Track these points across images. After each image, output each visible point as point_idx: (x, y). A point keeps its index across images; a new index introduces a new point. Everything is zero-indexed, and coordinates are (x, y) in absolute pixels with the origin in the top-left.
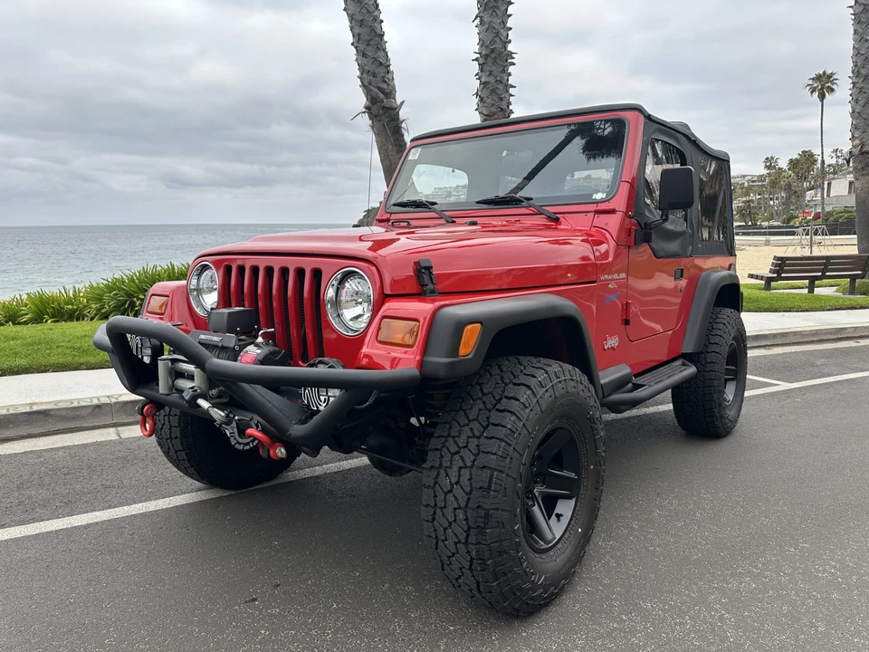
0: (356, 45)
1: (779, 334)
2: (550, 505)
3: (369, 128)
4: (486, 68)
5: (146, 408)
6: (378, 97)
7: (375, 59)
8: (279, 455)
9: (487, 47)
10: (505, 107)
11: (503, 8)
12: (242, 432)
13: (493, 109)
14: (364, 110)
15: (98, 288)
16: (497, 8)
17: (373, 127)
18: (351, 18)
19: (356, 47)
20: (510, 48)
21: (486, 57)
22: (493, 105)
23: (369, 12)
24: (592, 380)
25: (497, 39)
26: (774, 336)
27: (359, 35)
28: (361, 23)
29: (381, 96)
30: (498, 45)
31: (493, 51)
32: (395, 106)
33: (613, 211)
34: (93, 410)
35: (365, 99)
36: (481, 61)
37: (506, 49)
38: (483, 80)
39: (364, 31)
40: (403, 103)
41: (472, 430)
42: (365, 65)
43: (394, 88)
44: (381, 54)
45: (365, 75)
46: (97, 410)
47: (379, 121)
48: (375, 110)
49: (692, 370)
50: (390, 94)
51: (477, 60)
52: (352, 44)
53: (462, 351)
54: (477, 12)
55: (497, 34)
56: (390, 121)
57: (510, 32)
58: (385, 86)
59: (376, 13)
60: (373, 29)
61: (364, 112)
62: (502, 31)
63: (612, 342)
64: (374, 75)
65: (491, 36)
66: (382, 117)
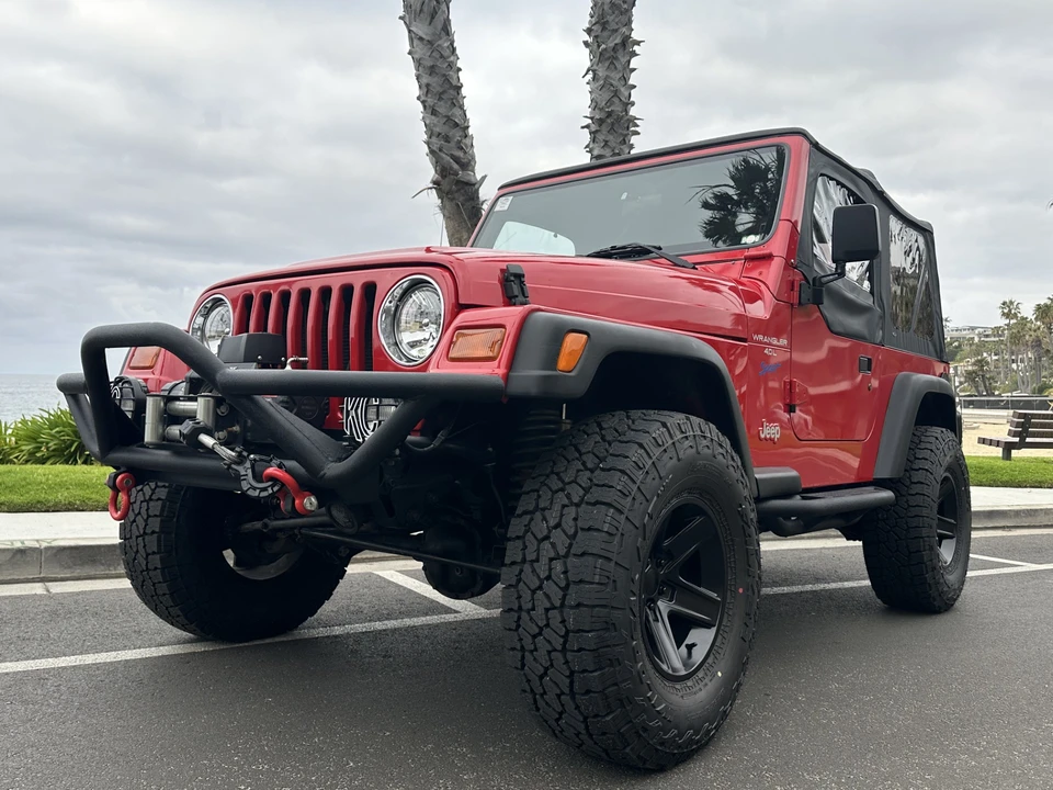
0: (423, 98)
1: (1023, 511)
3: (437, 210)
4: (601, 137)
5: (120, 477)
6: (451, 168)
7: (449, 119)
8: (308, 507)
9: (601, 109)
11: (624, 60)
12: (258, 477)
14: (431, 185)
15: (34, 422)
16: (616, 58)
17: (443, 208)
18: (418, 63)
19: (423, 102)
20: (633, 112)
21: (601, 122)
23: (442, 56)
25: (616, 100)
26: (1017, 513)
27: (428, 85)
28: (432, 70)
29: (456, 166)
30: (617, 108)
31: (609, 114)
32: (473, 181)
33: (771, 257)
34: (13, 557)
35: (433, 172)
36: (594, 128)
37: (627, 112)
38: (596, 153)
39: (435, 81)
40: (484, 178)
42: (435, 125)
43: (473, 158)
44: (457, 111)
45: (434, 139)
46: (19, 556)
47: (452, 200)
48: (445, 186)
49: (887, 494)
50: (467, 164)
51: (587, 127)
52: (418, 98)
54: (588, 64)
55: (616, 93)
56: (467, 200)
57: (632, 91)
58: (460, 154)
59: (452, 59)
60: (447, 79)
61: (431, 188)
62: (622, 89)
63: (771, 431)
64: (447, 139)
65: (607, 96)
66: (456, 195)
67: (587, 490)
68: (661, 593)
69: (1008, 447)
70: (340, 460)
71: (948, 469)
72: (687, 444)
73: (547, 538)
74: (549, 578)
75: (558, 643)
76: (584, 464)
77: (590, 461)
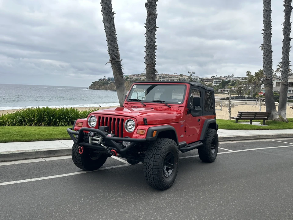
0: (108, 41)
1: (236, 137)
2: (168, 169)
3: (111, 67)
4: (148, 50)
5: (82, 147)
6: (115, 58)
7: (114, 46)
8: (118, 155)
9: (149, 43)
10: (154, 62)
11: (154, 32)
13: (150, 63)
14: (109, 61)
16: (152, 32)
17: (112, 67)
18: (107, 33)
20: (156, 44)
21: (148, 46)
22: (150, 62)
23: (112, 31)
24: (177, 142)
25: (152, 41)
26: (235, 137)
27: (109, 38)
28: (110, 35)
29: (116, 58)
30: (152, 43)
31: (150, 45)
32: (119, 61)
33: (183, 107)
34: (35, 153)
35: (110, 58)
36: (147, 47)
37: (154, 44)
38: (147, 53)
39: (111, 37)
40: (122, 60)
41: (153, 153)
42: (111, 48)
43: (119, 55)
44: (116, 44)
45: (110, 51)
46: (36, 153)
47: (114, 65)
48: (113, 62)
50: (118, 57)
51: (145, 47)
52: (106, 41)
53: (153, 136)
54: (146, 32)
55: (152, 40)
56: (118, 65)
57: (156, 39)
58: (116, 55)
59: (115, 32)
60: (114, 37)
61: (110, 62)
62: (154, 39)
63: (182, 136)
64: (113, 51)
65: (150, 40)
66: (115, 64)
67: (156, 152)
68: (165, 165)
69: (237, 119)
70: (123, 149)
71: (214, 136)
72: (169, 144)
73: (150, 159)
74: (151, 165)
75: (152, 173)
76: (155, 148)
77: (156, 148)
